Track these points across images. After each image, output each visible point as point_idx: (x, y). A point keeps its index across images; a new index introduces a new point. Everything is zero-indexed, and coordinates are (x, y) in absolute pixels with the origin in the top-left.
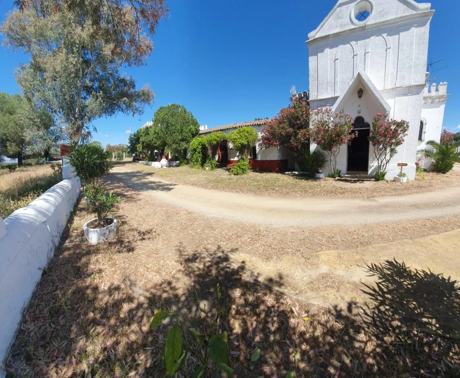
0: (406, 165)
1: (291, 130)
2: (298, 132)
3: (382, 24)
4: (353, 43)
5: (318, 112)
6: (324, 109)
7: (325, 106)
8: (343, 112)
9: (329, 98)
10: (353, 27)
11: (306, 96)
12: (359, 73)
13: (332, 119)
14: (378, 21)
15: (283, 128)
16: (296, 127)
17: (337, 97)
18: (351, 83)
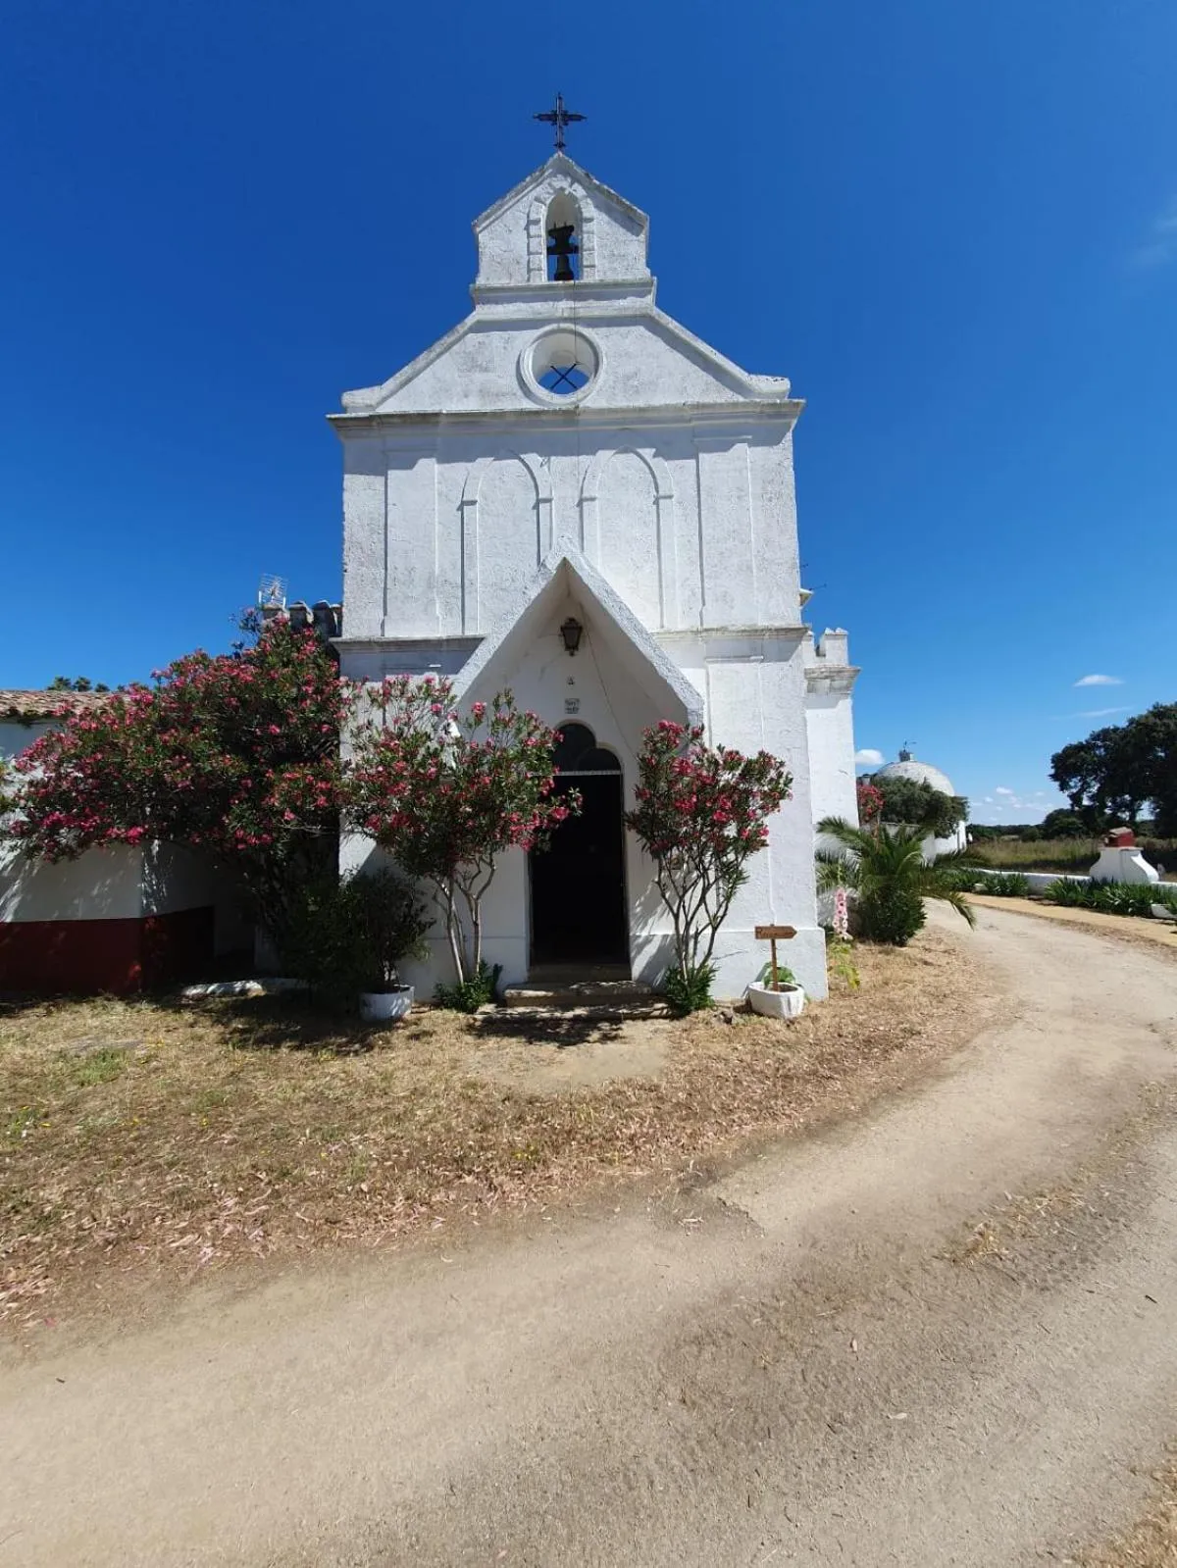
0: (788, 933)
1: (229, 764)
2: (270, 775)
3: (636, 415)
4: (533, 459)
5: (387, 695)
6: (415, 681)
7: (420, 669)
8: (509, 703)
9: (439, 643)
10: (528, 405)
11: (329, 620)
12: (565, 559)
13: (455, 731)
14: (621, 402)
15: (177, 751)
16: (264, 752)
17: (475, 642)
18: (534, 593)
